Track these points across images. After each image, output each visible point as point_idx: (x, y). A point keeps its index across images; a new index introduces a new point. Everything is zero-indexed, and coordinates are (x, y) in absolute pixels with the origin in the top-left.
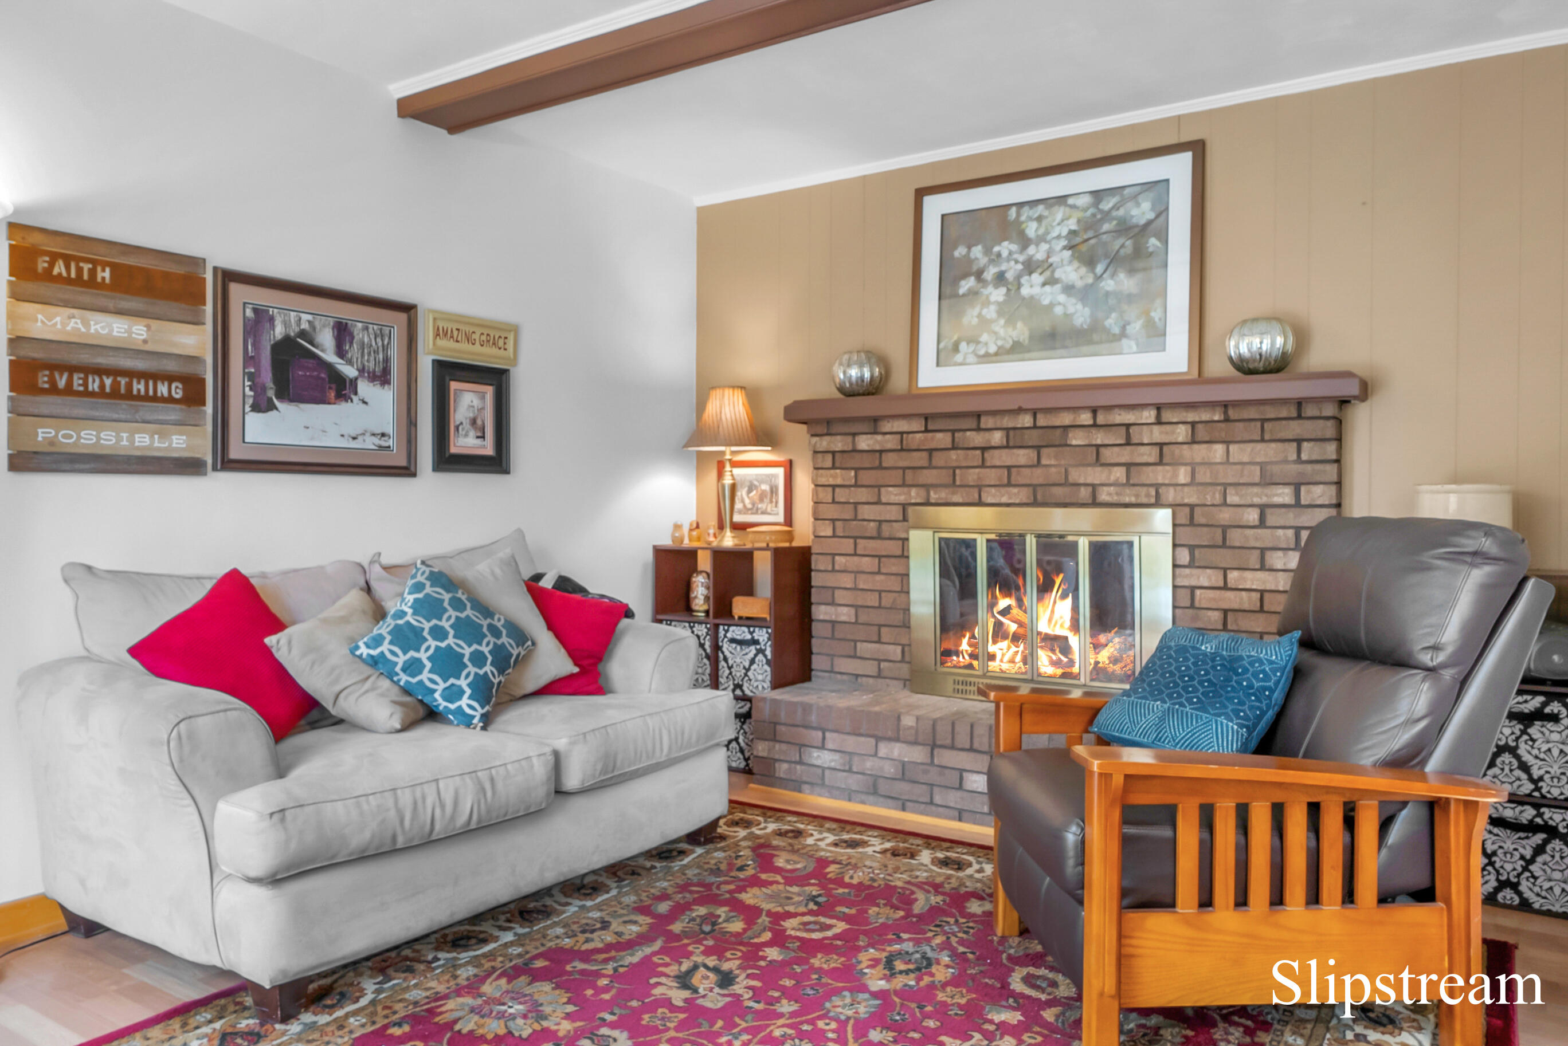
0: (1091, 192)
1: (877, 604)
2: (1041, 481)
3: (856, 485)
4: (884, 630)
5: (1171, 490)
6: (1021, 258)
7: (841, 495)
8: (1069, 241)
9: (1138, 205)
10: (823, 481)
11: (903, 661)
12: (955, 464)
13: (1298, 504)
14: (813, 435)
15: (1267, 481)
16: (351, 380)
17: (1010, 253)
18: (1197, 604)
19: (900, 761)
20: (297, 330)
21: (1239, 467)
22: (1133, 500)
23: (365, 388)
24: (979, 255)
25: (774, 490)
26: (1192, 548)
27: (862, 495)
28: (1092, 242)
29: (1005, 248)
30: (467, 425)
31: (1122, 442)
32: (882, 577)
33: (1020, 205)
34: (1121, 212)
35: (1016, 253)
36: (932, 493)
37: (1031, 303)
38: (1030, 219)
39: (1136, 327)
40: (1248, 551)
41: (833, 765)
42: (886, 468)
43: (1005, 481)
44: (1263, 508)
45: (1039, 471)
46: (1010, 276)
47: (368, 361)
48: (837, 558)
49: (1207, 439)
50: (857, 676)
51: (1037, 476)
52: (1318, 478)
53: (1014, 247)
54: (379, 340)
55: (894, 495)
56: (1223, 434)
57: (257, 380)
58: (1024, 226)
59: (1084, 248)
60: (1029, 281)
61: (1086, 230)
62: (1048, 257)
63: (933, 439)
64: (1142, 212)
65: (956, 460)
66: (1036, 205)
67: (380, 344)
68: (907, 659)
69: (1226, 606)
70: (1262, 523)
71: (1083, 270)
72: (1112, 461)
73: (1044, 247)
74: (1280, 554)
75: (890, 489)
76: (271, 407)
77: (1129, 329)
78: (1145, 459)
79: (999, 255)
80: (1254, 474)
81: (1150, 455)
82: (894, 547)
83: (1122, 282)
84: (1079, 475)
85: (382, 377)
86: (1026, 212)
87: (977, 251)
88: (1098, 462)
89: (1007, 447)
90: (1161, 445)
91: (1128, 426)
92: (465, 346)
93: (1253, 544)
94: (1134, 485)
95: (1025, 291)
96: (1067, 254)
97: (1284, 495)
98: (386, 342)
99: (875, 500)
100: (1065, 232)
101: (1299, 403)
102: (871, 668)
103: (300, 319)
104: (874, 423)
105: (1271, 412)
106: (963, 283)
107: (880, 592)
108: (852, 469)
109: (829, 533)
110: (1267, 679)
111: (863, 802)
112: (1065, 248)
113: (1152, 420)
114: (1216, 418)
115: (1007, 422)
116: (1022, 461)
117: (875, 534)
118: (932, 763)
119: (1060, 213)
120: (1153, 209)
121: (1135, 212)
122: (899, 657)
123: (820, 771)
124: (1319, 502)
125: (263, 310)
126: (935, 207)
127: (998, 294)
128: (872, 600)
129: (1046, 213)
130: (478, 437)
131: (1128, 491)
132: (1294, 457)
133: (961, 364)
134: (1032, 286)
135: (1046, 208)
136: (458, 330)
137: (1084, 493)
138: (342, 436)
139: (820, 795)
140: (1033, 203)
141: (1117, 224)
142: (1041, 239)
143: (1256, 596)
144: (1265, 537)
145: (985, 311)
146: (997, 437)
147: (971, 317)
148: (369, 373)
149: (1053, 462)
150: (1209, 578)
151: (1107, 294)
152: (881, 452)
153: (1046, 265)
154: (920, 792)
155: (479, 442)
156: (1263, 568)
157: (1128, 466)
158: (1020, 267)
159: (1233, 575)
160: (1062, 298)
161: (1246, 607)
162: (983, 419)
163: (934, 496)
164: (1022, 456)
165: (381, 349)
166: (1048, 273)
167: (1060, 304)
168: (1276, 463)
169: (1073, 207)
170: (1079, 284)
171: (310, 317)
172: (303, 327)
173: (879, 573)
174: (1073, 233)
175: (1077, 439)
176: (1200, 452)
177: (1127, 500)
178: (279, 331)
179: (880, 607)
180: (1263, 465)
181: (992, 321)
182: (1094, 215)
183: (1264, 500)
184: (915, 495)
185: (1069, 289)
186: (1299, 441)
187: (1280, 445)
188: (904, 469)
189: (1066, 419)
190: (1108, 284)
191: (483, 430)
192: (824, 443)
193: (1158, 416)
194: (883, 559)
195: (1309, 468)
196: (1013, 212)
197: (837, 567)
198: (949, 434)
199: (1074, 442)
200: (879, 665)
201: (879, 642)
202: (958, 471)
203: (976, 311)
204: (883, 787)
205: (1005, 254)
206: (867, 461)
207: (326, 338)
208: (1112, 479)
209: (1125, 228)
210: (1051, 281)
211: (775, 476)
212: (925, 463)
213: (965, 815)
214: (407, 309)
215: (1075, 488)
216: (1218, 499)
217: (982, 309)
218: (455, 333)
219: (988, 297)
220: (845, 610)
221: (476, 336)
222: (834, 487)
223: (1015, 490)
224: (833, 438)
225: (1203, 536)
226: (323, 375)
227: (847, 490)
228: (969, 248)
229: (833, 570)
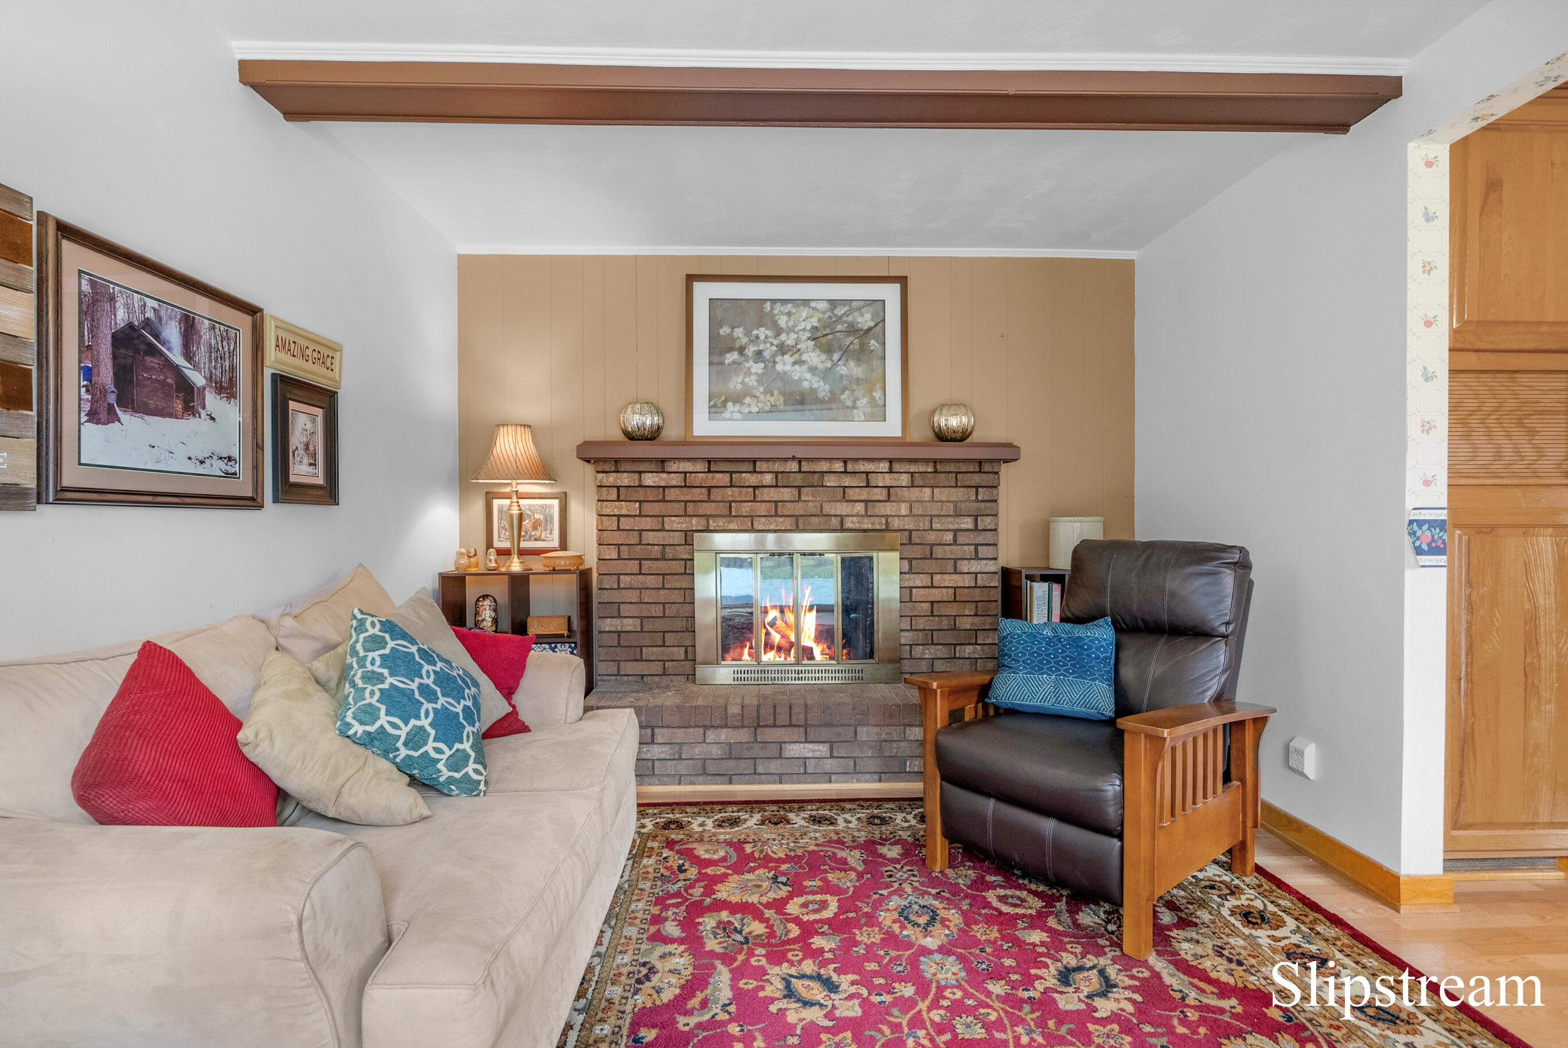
0: (828, 300)
1: (662, 615)
2: (801, 512)
3: (640, 515)
4: (667, 635)
5: (896, 519)
6: (775, 342)
7: (626, 523)
8: (813, 334)
9: (862, 315)
10: (607, 511)
11: (686, 659)
12: (731, 499)
13: (976, 529)
14: (597, 472)
15: (958, 514)
16: (199, 389)
17: (766, 337)
18: (914, 600)
19: (727, 744)
20: (142, 318)
21: (940, 504)
22: (870, 527)
23: (212, 400)
24: (741, 335)
25: (548, 519)
26: (910, 560)
27: (646, 523)
28: (830, 337)
29: (762, 332)
30: (301, 451)
31: (865, 485)
32: (666, 591)
33: (774, 301)
34: (850, 318)
35: (771, 337)
36: (711, 522)
37: (784, 377)
38: (782, 313)
39: (863, 402)
40: (946, 561)
41: (662, 756)
42: (668, 501)
43: (773, 513)
44: (956, 531)
45: (799, 505)
46: (766, 354)
47: (215, 368)
48: (622, 577)
49: (921, 484)
50: (642, 676)
51: (799, 509)
52: (988, 512)
53: (769, 333)
54: (225, 344)
55: (674, 523)
56: (932, 482)
57: (95, 379)
58: (777, 317)
59: (824, 340)
60: (782, 361)
61: (825, 328)
62: (797, 344)
63: (713, 478)
64: (865, 320)
65: (732, 496)
66: (786, 304)
67: (226, 349)
68: (690, 657)
69: (932, 600)
70: (955, 542)
71: (824, 357)
72: (855, 499)
73: (793, 336)
74: (966, 562)
75: (673, 518)
76: (112, 417)
77: (859, 403)
78: (878, 497)
79: (757, 337)
80: (950, 509)
81: (881, 494)
82: (678, 567)
83: (850, 369)
84: (829, 508)
85: (227, 389)
86: (778, 307)
87: (739, 332)
88: (845, 499)
89: (777, 486)
90: (889, 487)
91: (867, 473)
92: (299, 362)
93: (949, 556)
94: (870, 516)
95: (779, 367)
96: (811, 343)
97: (967, 523)
98: (232, 348)
99: (659, 527)
100: (809, 327)
101: (980, 462)
102: (657, 668)
103: (145, 305)
104: (661, 464)
105: (963, 468)
106: (728, 355)
107: (664, 604)
108: (636, 501)
109: (615, 556)
110: (1105, 651)
111: (692, 783)
112: (809, 338)
113: (887, 470)
114: (929, 470)
115: (777, 467)
116: (787, 497)
117: (659, 556)
118: (756, 741)
119: (804, 312)
120: (872, 320)
121: (860, 320)
122: (683, 657)
123: (650, 763)
124: (989, 528)
125: (102, 285)
126: (703, 292)
127: (758, 368)
128: (657, 611)
129: (794, 311)
130: (311, 464)
131: (866, 520)
132: (974, 498)
133: (729, 420)
134: (784, 364)
135: (794, 307)
136: (294, 342)
137: (835, 522)
138: (190, 458)
139: (650, 784)
140: (784, 302)
141: (847, 327)
142: (790, 330)
143: (951, 591)
144: (957, 551)
145: (747, 380)
146: (768, 479)
147: (735, 384)
148: (216, 383)
149: (810, 499)
150: (922, 580)
151: (842, 376)
152: (664, 487)
153: (795, 350)
154: (745, 766)
155: (311, 469)
156: (956, 572)
157: (866, 502)
158: (774, 348)
159: (937, 578)
160: (808, 376)
161: (945, 599)
162: (758, 464)
163: (712, 525)
164: (786, 494)
165: (227, 355)
166: (796, 356)
167: (806, 380)
168: (963, 501)
169: (815, 309)
170: (821, 366)
171: (155, 304)
172: (147, 315)
173: (663, 588)
174: (815, 329)
175: (831, 481)
176: (915, 494)
177: (866, 527)
178: (121, 316)
179: (664, 617)
180: (955, 503)
181: (753, 388)
182: (831, 318)
183: (956, 526)
184: (695, 523)
185: (813, 370)
186: (977, 487)
187: (965, 489)
188: (686, 502)
189: (824, 466)
190: (842, 370)
191: (314, 456)
192: (611, 479)
193: (891, 467)
194: (666, 577)
195: (983, 505)
196: (768, 306)
197: (622, 585)
198: (728, 475)
199: (828, 484)
200: (664, 665)
201: (664, 646)
202: (733, 504)
203: (740, 379)
204: (711, 767)
205: (762, 337)
206: (651, 495)
207: (172, 333)
208: (855, 511)
209: (853, 330)
210: (799, 362)
211: (551, 507)
212: (705, 498)
213: (784, 778)
214: (252, 311)
215: (827, 518)
216: (927, 526)
217: (744, 378)
218: (292, 345)
219: (749, 369)
220: (631, 621)
221: (309, 352)
222: (619, 516)
223: (781, 520)
224: (620, 475)
225: (916, 552)
226: (169, 381)
227: (632, 519)
228: (733, 328)
229: (619, 588)
